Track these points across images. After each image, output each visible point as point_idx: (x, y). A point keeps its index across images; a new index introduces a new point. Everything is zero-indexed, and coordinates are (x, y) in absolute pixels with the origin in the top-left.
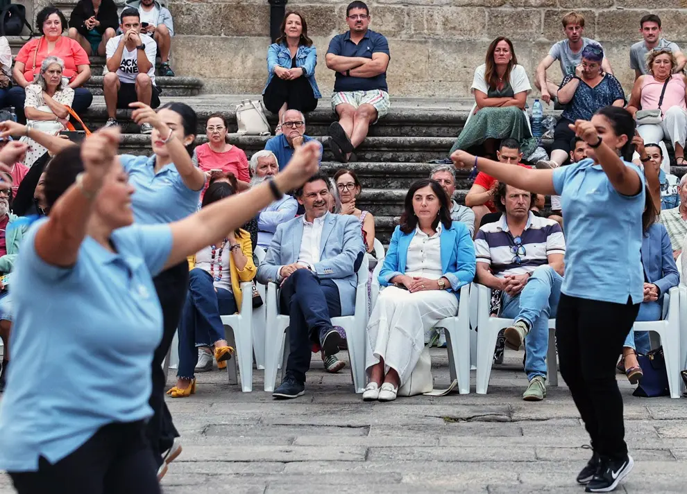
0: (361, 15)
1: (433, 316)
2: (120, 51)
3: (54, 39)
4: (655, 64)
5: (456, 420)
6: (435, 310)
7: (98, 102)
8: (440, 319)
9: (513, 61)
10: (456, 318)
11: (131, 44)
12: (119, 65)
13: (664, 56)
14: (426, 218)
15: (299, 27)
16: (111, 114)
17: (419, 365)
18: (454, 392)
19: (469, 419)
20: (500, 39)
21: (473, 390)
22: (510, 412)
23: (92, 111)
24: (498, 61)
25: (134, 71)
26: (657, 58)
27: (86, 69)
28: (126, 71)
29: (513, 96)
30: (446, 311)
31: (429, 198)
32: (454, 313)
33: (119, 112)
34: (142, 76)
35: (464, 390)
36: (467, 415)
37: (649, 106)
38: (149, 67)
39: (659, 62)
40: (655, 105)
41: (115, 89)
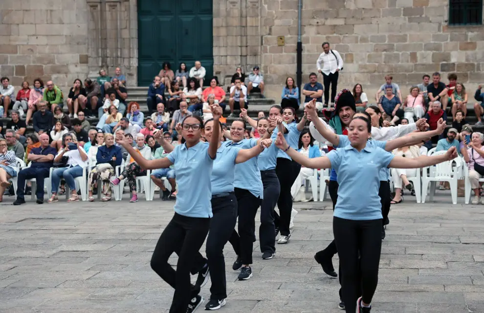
0: (314, 78)
1: (305, 176)
2: (234, 91)
3: (214, 88)
4: (413, 91)
5: (306, 209)
6: (305, 174)
7: (228, 107)
8: (307, 177)
9: (362, 92)
10: (313, 177)
11: (238, 89)
12: (234, 95)
13: (416, 89)
14: (306, 144)
15: (292, 82)
16: (232, 111)
17: (299, 191)
18: (312, 200)
19: (310, 209)
20: (357, 84)
21: (319, 200)
22: (325, 207)
23: (226, 110)
24: (357, 92)
25: (239, 97)
26: (414, 89)
27: (224, 97)
28: (237, 97)
29: (361, 103)
30: (309, 174)
31: (308, 137)
32: (312, 175)
33: (235, 111)
34: (241, 99)
35: (315, 200)
36: (310, 208)
37: (410, 105)
38: (244, 96)
39: (414, 91)
40: (412, 106)
41: (232, 103)
